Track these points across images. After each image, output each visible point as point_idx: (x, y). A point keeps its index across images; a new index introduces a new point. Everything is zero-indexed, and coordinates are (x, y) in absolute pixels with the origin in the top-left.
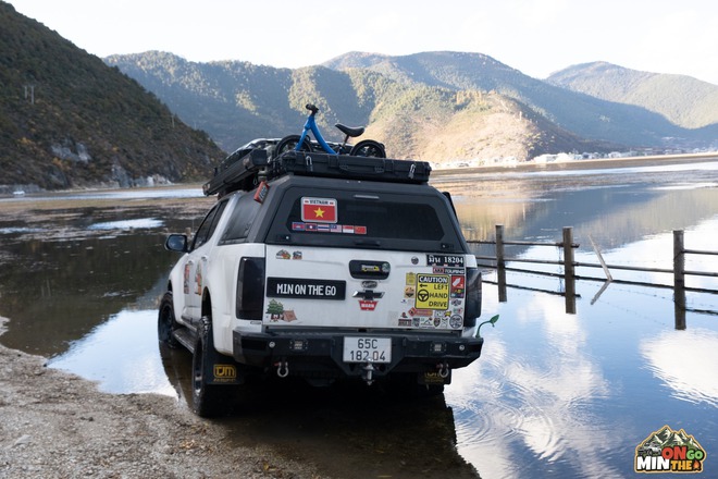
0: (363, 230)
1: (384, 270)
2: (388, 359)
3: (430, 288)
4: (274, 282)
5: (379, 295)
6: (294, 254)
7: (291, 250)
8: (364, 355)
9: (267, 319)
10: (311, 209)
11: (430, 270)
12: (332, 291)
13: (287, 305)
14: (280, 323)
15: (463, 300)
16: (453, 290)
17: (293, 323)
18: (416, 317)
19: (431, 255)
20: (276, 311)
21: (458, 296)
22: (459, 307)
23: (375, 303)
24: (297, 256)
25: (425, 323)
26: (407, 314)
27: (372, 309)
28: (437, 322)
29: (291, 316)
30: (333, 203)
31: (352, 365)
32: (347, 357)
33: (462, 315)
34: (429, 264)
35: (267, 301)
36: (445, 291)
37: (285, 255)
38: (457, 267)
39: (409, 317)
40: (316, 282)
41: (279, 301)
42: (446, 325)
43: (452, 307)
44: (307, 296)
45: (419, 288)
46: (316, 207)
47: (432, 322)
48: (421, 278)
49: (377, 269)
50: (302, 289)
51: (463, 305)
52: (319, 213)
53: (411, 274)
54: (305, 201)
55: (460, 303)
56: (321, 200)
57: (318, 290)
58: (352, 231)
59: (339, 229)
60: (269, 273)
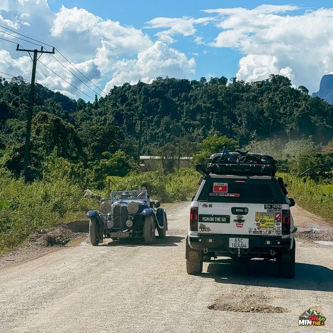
0: (238, 195)
1: (246, 211)
2: (247, 247)
3: (266, 218)
4: (202, 216)
6: (209, 205)
7: (208, 204)
8: (237, 245)
9: (199, 230)
10: (217, 187)
11: (266, 211)
12: (224, 220)
13: (207, 225)
14: (205, 232)
15: (281, 223)
16: (276, 219)
17: (210, 232)
18: (260, 230)
19: (267, 205)
20: (203, 228)
21: (278, 221)
22: (279, 226)
23: (243, 224)
24: (210, 206)
25: (265, 232)
26: (257, 229)
27: (242, 227)
28: (270, 232)
29: (209, 229)
30: (226, 184)
31: (233, 249)
32: (231, 246)
33: (281, 229)
34: (265, 208)
35: (199, 223)
36: (273, 219)
37: (206, 206)
38: (278, 209)
39: (258, 230)
40: (218, 216)
41: (203, 223)
42: (274, 234)
43: (276, 226)
44: (215, 222)
45: (261, 218)
46: (219, 187)
47: (268, 232)
48: (262, 214)
49: (242, 211)
50: (212, 219)
51: (281, 225)
52: (220, 189)
53: (258, 212)
54: (215, 184)
55: (279, 224)
56: (222, 183)
57: (219, 219)
58: (234, 196)
59: (228, 195)
60: (200, 213)
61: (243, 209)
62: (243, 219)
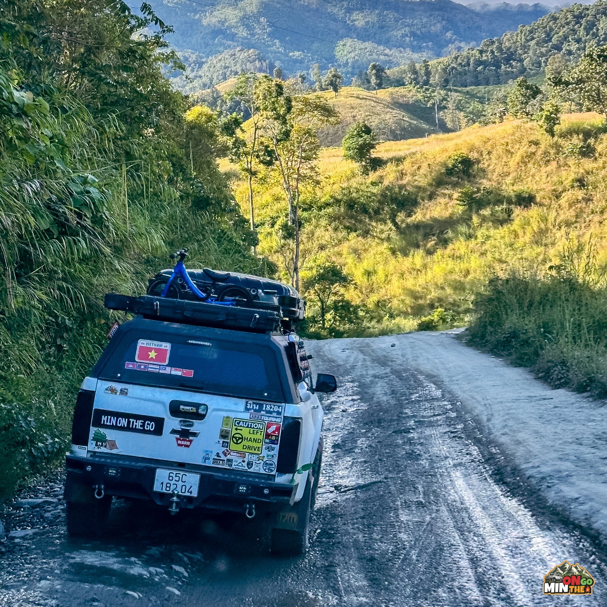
0: (189, 373)
1: (201, 411)
2: (195, 494)
4: (100, 413)
5: (195, 434)
6: (121, 390)
7: (118, 386)
8: (173, 487)
9: (92, 445)
10: (145, 351)
11: (246, 416)
12: (151, 426)
13: (110, 435)
14: (103, 450)
15: (277, 447)
16: (268, 436)
17: (114, 451)
18: (229, 457)
19: (250, 402)
20: (100, 440)
21: (273, 442)
22: (272, 453)
23: (191, 441)
24: (123, 392)
25: (238, 464)
26: (221, 454)
27: (188, 446)
28: (250, 464)
29: (113, 445)
30: (167, 346)
31: (162, 495)
32: (157, 488)
33: (275, 460)
34: (247, 410)
35: (93, 430)
37: (113, 391)
38: (275, 415)
39: (223, 457)
40: (137, 417)
41: (102, 430)
42: (258, 468)
43: (265, 453)
44: (128, 429)
45: (234, 432)
46: (150, 350)
47: (245, 464)
48: (238, 422)
49: (194, 410)
50: (123, 422)
51: (276, 452)
52: (153, 354)
53: (228, 417)
54: (142, 343)
55: (273, 449)
57: (138, 424)
58: (179, 373)
59: (168, 371)
60: (97, 405)
61: (197, 406)
62: (192, 430)
